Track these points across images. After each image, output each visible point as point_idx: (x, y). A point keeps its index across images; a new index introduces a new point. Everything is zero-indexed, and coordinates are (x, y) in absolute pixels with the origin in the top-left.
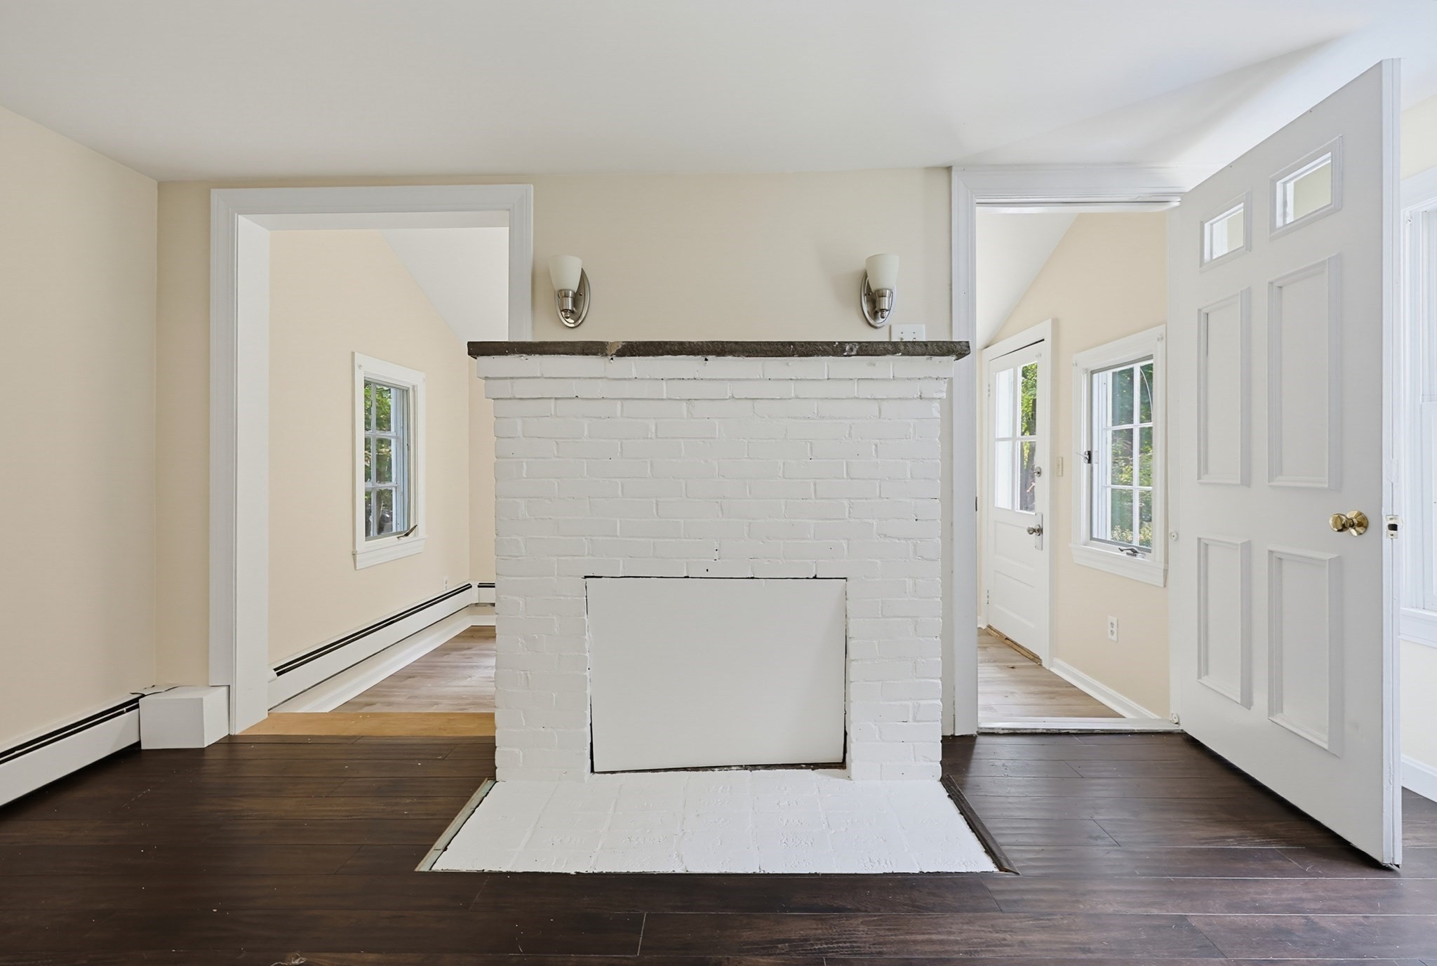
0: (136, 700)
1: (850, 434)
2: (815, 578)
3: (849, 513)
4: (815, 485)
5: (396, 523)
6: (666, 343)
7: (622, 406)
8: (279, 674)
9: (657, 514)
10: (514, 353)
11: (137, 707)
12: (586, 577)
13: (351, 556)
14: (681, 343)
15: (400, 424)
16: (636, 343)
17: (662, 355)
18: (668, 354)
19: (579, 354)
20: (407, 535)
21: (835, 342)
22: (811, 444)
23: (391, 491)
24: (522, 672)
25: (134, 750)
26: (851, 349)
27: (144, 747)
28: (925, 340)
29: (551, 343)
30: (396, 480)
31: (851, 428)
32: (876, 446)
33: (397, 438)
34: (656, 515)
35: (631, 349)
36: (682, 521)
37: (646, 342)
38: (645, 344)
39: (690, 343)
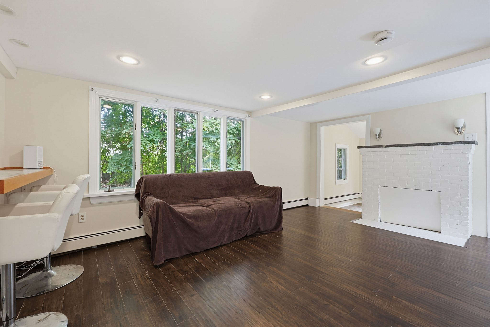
0: (308, 198)
1: (441, 161)
2: (432, 191)
3: (441, 178)
4: (431, 171)
5: (343, 176)
6: (395, 145)
7: (386, 156)
8: (325, 200)
9: (393, 175)
11: (308, 199)
12: (379, 186)
13: (335, 182)
14: (398, 145)
15: (344, 156)
17: (394, 147)
19: (378, 147)
20: (345, 179)
21: (435, 143)
22: (431, 163)
23: (342, 170)
24: (367, 201)
25: (307, 205)
26: (440, 144)
27: (309, 205)
30: (343, 168)
31: (441, 160)
32: (449, 164)
33: (343, 159)
35: (387, 146)
36: (399, 177)
38: (390, 145)
39: (400, 145)
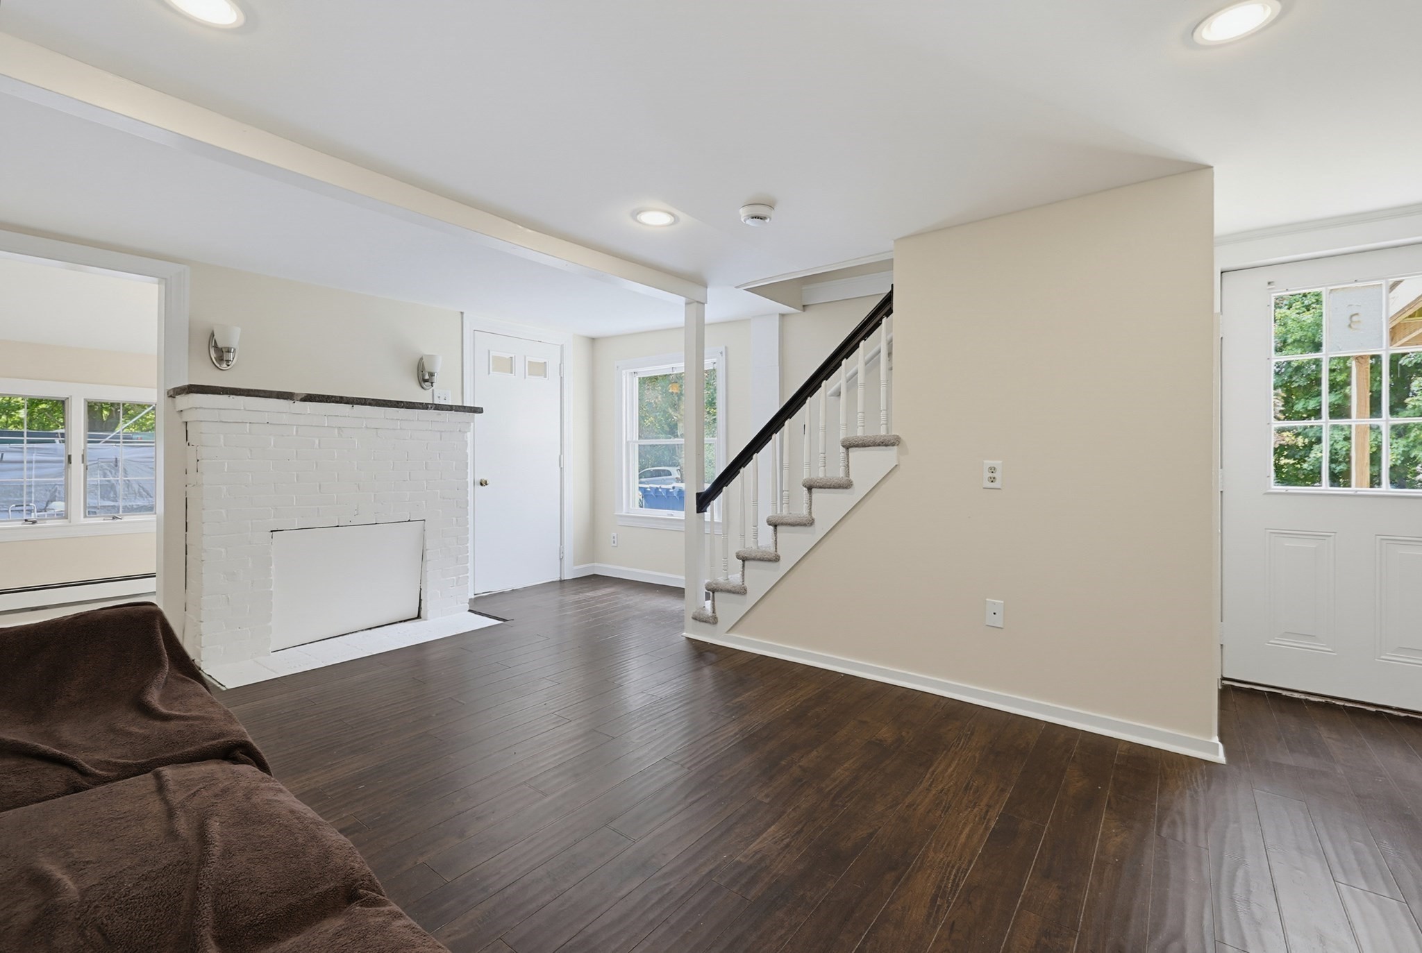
2: (409, 521)
3: (427, 487)
6: (332, 396)
7: (297, 429)
9: (320, 491)
10: (227, 394)
12: (272, 531)
14: (341, 397)
16: (313, 395)
17: (330, 402)
18: (333, 402)
19: (275, 398)
21: (423, 403)
24: (224, 596)
26: (431, 407)
28: (450, 404)
29: (255, 390)
31: (428, 445)
34: (318, 491)
37: (320, 395)
39: (347, 397)
